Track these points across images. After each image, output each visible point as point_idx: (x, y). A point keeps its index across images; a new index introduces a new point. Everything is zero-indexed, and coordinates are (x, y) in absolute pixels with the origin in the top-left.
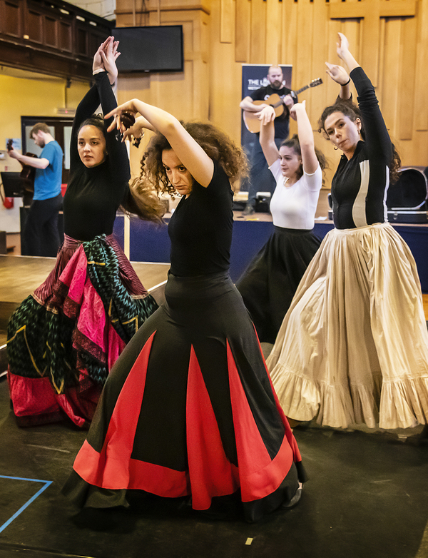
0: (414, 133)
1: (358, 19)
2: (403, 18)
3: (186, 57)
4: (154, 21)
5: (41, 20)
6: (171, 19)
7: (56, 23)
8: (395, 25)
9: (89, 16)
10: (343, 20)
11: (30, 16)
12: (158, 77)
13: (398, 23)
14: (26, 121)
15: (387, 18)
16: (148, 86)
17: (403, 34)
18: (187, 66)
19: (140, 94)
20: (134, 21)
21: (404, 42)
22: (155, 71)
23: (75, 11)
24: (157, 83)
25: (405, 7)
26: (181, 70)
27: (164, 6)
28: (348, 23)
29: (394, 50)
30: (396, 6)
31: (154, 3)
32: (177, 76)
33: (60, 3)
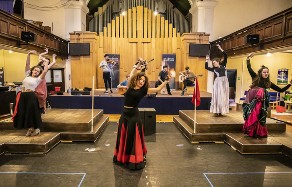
1: (136, 43)
2: (148, 43)
3: (91, 52)
4: (81, 41)
5: (49, 40)
6: (86, 41)
7: (53, 41)
8: (146, 45)
9: (62, 39)
10: (132, 42)
11: (46, 39)
15: (144, 43)
16: (80, 59)
17: (148, 47)
18: (91, 54)
19: (77, 62)
20: (76, 41)
21: (148, 49)
22: (82, 55)
23: (58, 38)
24: (82, 58)
25: (148, 40)
26: (90, 55)
27: (84, 37)
28: (133, 44)
29: (146, 51)
30: (146, 39)
31: (81, 36)
32: (88, 56)
33: (54, 36)
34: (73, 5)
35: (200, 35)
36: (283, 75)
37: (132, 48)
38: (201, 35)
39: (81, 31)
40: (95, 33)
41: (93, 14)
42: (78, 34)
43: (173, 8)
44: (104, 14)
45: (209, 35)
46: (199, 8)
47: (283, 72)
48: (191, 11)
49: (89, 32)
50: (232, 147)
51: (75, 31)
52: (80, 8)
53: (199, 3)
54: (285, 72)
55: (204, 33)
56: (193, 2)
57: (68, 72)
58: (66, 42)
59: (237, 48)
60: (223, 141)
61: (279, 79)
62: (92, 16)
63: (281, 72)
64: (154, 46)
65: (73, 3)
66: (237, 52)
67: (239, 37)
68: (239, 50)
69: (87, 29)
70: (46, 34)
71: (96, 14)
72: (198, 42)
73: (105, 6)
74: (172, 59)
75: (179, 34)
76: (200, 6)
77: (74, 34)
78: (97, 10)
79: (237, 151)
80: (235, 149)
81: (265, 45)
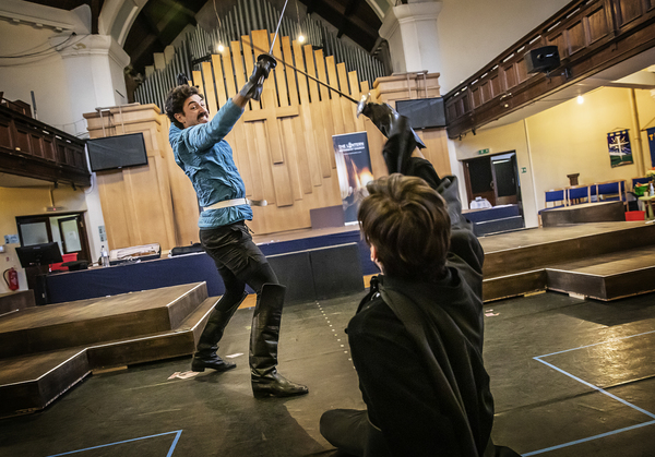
0: (313, 189)
1: (263, 120)
2: (292, 117)
3: (148, 155)
4: (119, 132)
5: (28, 137)
6: (133, 129)
7: (40, 140)
8: (287, 122)
9: (65, 136)
10: (253, 122)
11: (19, 134)
12: (129, 171)
13: (289, 120)
14: (21, 220)
15: (281, 118)
16: (122, 179)
17: (294, 126)
18: (150, 160)
19: (116, 186)
20: (104, 134)
21: (294, 132)
22: (125, 167)
23: (53, 131)
24: (128, 175)
25: (292, 110)
26: (146, 164)
27: (126, 121)
28: (256, 124)
29: (290, 137)
30: (286, 110)
31: (118, 119)
32: (143, 169)
33: (41, 126)
34: (84, 47)
35: (416, 79)
36: (619, 144)
37: (253, 135)
38: (418, 78)
39: (113, 105)
40: (153, 105)
41: (143, 73)
42: (109, 114)
43: (339, 36)
44: (170, 68)
45: (436, 76)
46: (401, 21)
47: (618, 138)
48: (382, 33)
49: (137, 105)
50: (572, 295)
51: (99, 106)
52: (106, 52)
53: (399, 10)
54: (622, 136)
55: (426, 72)
56: (384, 12)
57: (94, 221)
58: (79, 143)
59: (508, 92)
60: (542, 289)
61: (613, 154)
62: (139, 77)
63: (613, 137)
64: (308, 123)
65: (83, 42)
66: (511, 101)
67: (508, 66)
68: (514, 95)
69: (131, 100)
70: (16, 120)
71: (149, 70)
72: (414, 96)
73: (170, 50)
74: (360, 145)
75: (365, 84)
76: (403, 17)
77: (97, 114)
78: (151, 62)
79: (587, 299)
80: (582, 297)
81: (575, 68)
